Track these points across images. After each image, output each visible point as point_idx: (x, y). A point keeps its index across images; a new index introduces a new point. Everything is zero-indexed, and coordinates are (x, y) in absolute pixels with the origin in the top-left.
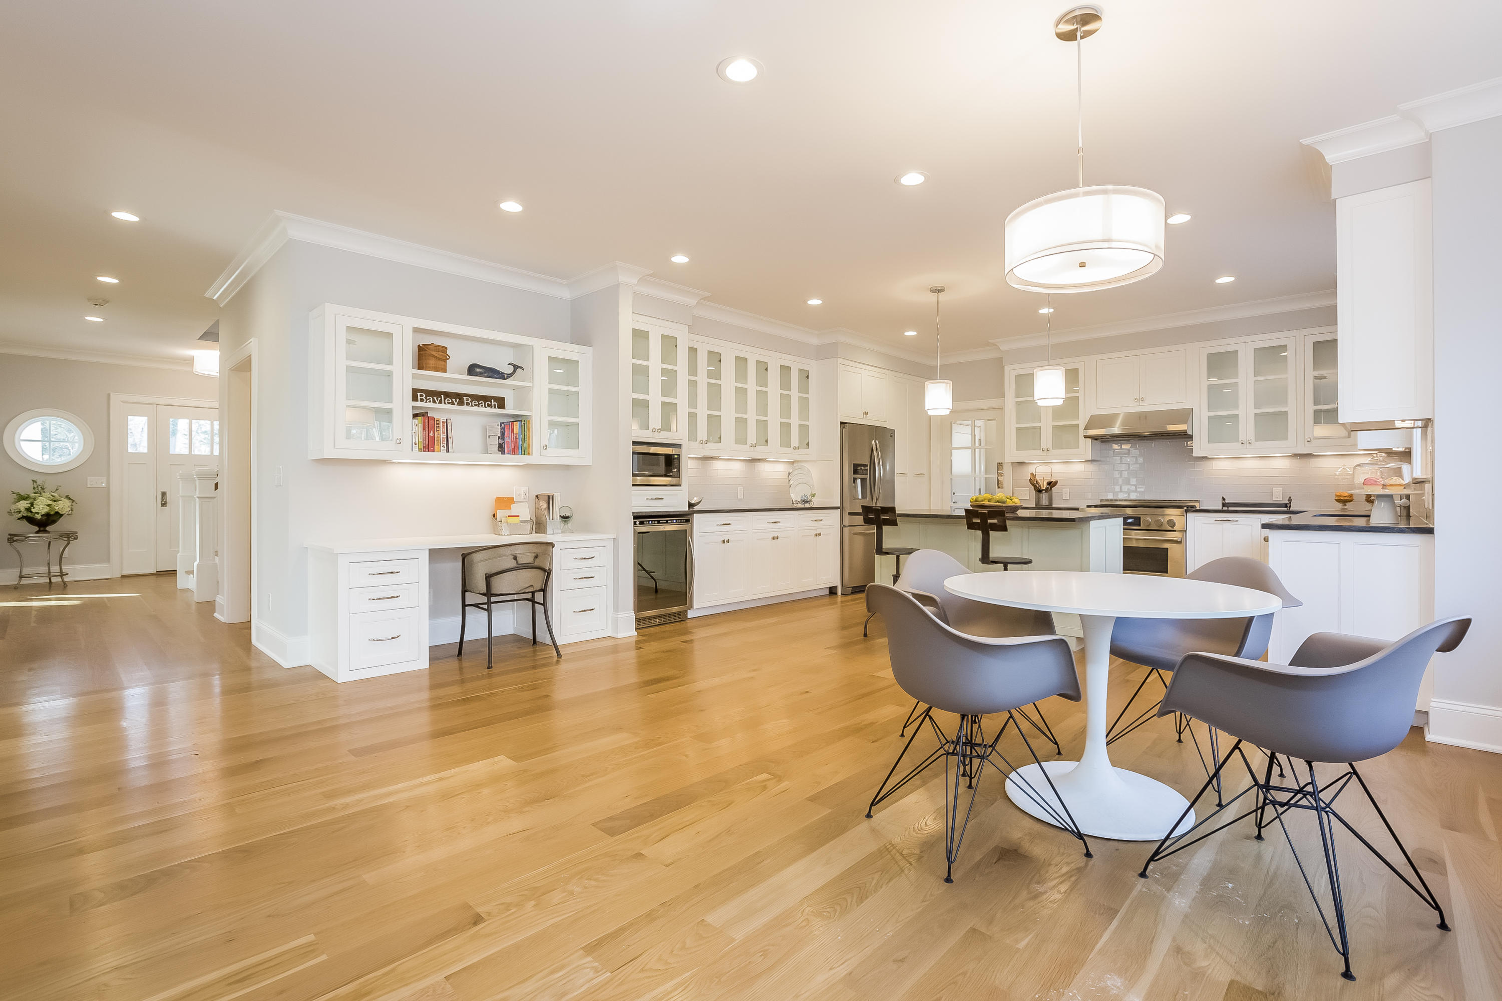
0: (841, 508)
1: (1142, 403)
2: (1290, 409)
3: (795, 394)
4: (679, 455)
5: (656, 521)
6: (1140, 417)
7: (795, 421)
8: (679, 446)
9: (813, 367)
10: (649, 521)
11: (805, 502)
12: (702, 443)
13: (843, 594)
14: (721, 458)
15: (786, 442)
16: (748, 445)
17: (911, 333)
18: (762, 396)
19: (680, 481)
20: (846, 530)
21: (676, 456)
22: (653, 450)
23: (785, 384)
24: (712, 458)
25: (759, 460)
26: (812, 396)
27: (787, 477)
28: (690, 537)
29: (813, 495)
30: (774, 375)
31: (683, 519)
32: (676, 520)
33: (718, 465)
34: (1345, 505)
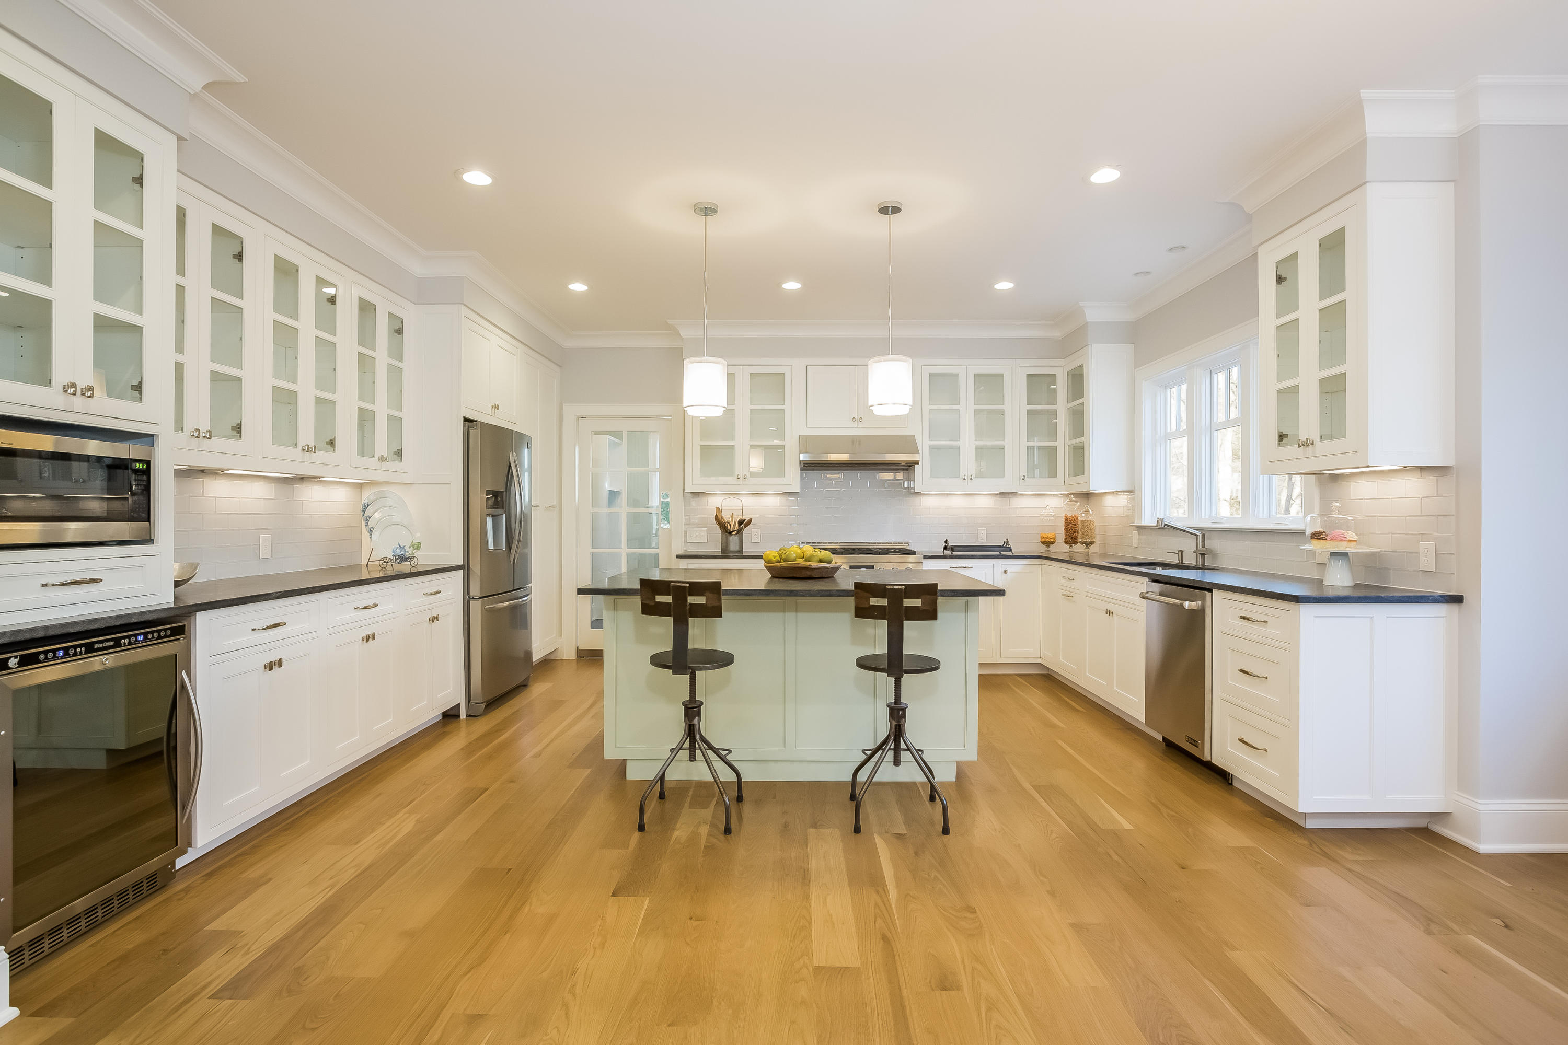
0: (466, 568)
1: (860, 425)
2: (1007, 443)
3: (381, 354)
4: (148, 463)
5: (80, 646)
6: (853, 442)
7: (381, 409)
8: (149, 439)
9: (410, 314)
10: (54, 651)
11: (402, 559)
12: (198, 437)
13: (470, 716)
14: (230, 472)
15: (365, 448)
16: (299, 447)
17: (578, 287)
18: (325, 349)
19: (149, 531)
20: (476, 606)
21: (139, 466)
22: (70, 444)
23: (366, 336)
24: (202, 471)
25: (302, 479)
26: (408, 366)
27: (361, 513)
28: (184, 673)
29: (418, 547)
30: (347, 314)
31: (165, 630)
32: (145, 634)
33: (216, 488)
34: (1048, 547)
